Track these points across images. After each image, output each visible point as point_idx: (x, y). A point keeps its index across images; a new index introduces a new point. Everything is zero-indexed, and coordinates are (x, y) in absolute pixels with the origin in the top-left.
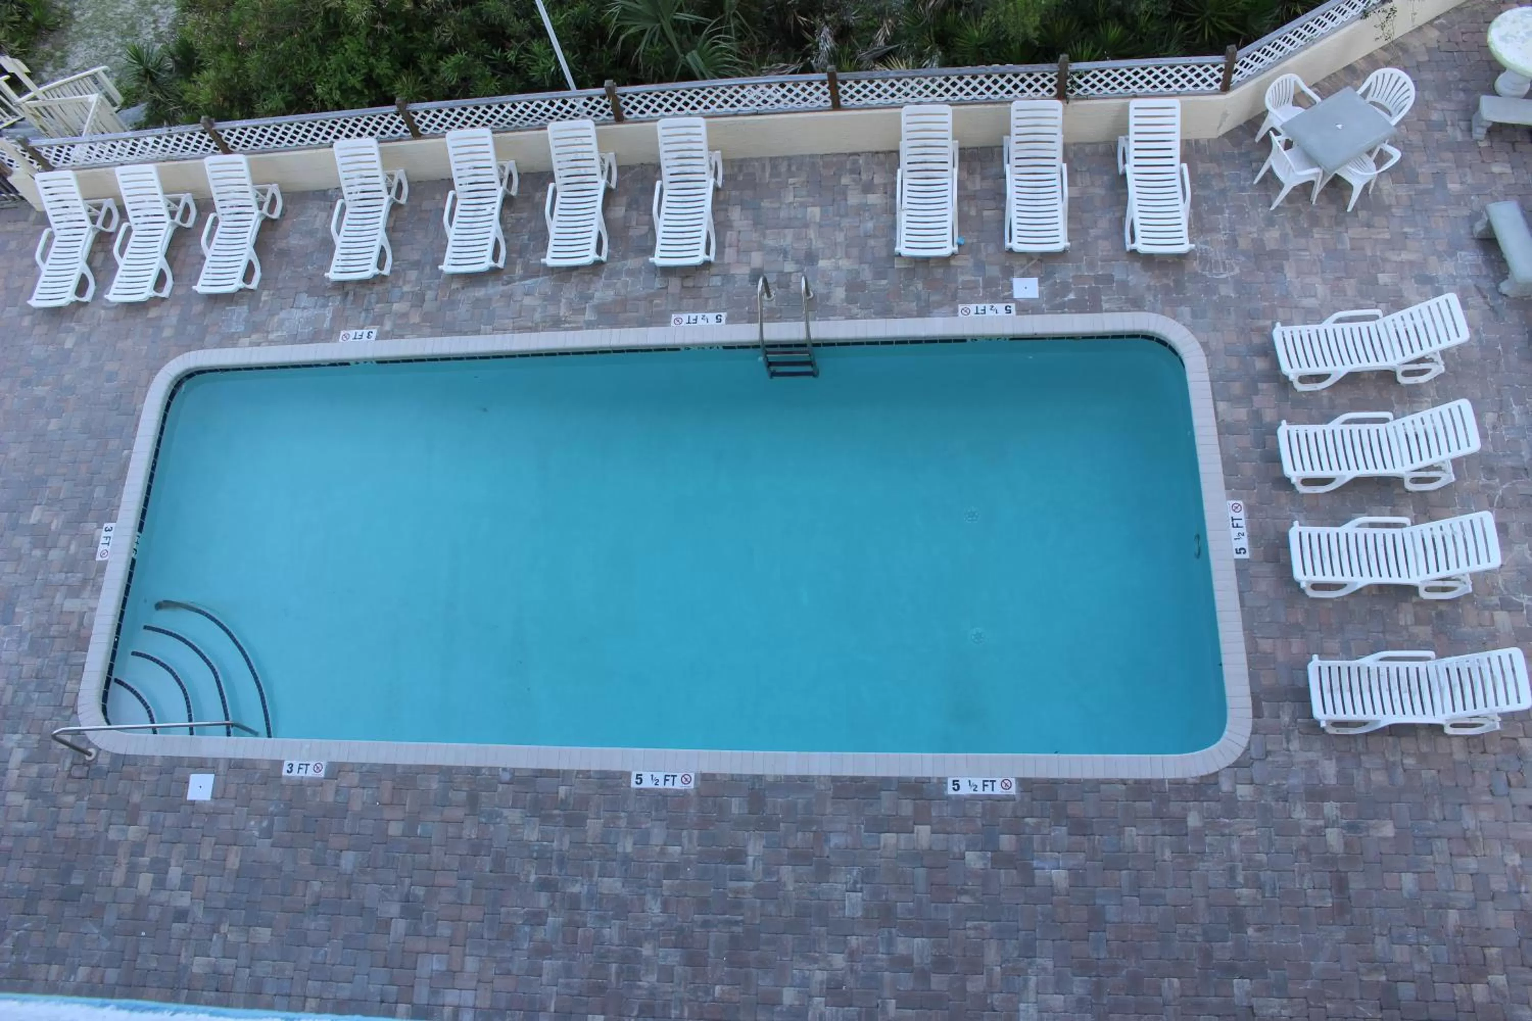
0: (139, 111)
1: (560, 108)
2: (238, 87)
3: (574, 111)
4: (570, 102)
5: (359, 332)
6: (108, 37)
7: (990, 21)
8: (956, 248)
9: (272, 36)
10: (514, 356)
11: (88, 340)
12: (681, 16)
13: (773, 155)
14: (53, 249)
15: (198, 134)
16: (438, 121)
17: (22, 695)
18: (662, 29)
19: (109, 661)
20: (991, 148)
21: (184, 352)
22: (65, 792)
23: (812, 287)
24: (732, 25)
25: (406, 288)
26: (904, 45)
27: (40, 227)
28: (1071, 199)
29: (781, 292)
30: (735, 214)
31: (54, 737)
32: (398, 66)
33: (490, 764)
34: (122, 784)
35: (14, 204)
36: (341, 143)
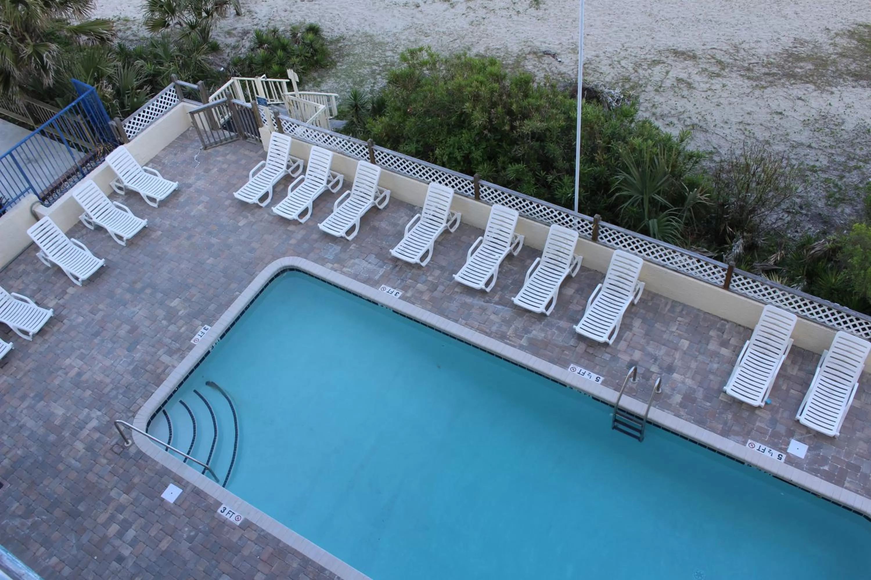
0: (341, 123)
1: (563, 218)
2: (396, 132)
3: (570, 223)
4: (571, 217)
5: (392, 290)
6: (347, 82)
7: (846, 277)
8: (763, 404)
9: (427, 113)
10: (470, 345)
11: (252, 225)
12: (657, 197)
13: (676, 300)
14: (261, 172)
15: (363, 146)
16: (492, 196)
17: (114, 392)
18: (642, 199)
19: (166, 399)
20: (814, 354)
21: (294, 256)
22: (104, 457)
23: (663, 386)
24: (685, 215)
25: (430, 278)
26: (785, 269)
27: (261, 159)
28: (852, 408)
29: (643, 381)
30: (637, 323)
31: (115, 423)
32: (486, 158)
33: (333, 570)
34: (134, 468)
35: (255, 142)
36: (435, 185)
